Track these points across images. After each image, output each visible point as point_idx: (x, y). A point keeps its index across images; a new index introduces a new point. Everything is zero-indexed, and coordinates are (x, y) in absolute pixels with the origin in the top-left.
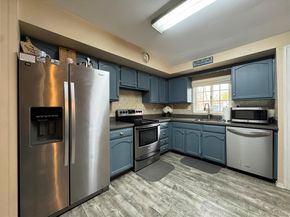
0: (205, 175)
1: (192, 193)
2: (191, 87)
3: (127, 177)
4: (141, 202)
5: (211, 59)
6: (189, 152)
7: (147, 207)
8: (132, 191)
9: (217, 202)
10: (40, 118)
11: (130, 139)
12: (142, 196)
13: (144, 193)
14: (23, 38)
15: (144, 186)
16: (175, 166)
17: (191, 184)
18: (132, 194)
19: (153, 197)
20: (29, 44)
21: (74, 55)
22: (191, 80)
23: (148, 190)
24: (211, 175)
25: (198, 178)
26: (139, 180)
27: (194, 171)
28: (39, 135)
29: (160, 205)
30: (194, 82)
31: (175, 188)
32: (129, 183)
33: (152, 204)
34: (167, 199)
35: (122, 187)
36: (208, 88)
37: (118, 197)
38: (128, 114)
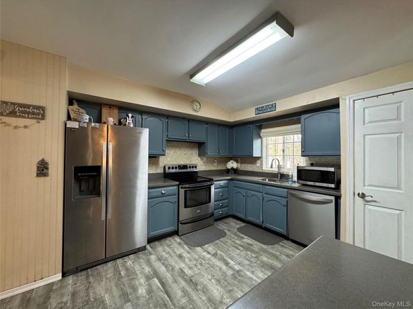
0: (257, 245)
1: (230, 261)
2: (260, 137)
3: (169, 241)
4: (173, 264)
5: (274, 107)
6: (250, 218)
7: (177, 267)
8: (168, 253)
9: (253, 272)
10: (81, 176)
11: (174, 199)
12: (177, 259)
13: (180, 257)
14: (71, 102)
15: (183, 250)
16: (228, 233)
17: (235, 253)
18: (167, 256)
19: (187, 260)
20: (75, 107)
21: (116, 111)
22: (260, 128)
23: (185, 255)
24: (265, 247)
25: (248, 248)
26: (180, 244)
27: (247, 240)
28: (80, 191)
29: (190, 268)
30: (263, 131)
31: (215, 255)
32: (168, 246)
33: (183, 265)
34: (201, 264)
35: (160, 249)
36: (280, 139)
37: (153, 257)
38: (178, 170)
